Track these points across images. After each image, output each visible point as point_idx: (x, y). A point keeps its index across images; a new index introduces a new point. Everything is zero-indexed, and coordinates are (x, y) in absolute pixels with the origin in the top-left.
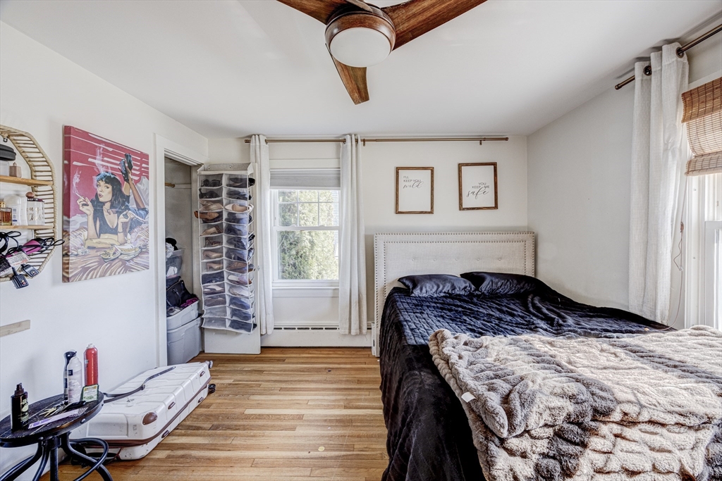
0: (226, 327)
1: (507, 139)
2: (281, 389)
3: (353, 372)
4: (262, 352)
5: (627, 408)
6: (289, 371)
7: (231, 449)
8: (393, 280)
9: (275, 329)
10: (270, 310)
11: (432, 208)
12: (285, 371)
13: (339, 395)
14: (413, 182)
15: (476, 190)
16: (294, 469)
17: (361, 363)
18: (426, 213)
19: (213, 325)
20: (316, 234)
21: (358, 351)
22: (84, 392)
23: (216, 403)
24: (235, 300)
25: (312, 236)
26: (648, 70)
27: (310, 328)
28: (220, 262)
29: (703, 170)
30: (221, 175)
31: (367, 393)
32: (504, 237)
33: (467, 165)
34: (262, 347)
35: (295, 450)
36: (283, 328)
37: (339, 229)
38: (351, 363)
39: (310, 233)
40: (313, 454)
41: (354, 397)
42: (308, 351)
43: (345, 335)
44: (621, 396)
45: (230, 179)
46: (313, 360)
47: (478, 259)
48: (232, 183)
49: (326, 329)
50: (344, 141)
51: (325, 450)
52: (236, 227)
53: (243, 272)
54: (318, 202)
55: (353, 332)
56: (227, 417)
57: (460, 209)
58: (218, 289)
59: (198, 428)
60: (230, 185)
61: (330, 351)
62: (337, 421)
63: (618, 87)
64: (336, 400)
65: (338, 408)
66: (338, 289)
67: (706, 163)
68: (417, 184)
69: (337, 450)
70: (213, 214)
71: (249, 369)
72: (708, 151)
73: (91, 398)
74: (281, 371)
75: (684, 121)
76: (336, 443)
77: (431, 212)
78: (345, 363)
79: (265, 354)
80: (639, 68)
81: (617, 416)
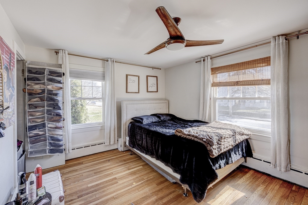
0: (46, 153)
1: (161, 69)
2: (95, 173)
3: (119, 159)
4: (66, 163)
5: (224, 136)
6: (90, 166)
7: (99, 199)
8: (129, 119)
9: (72, 149)
10: (70, 141)
11: (139, 91)
12: (88, 167)
13: (122, 167)
14: (132, 81)
15: (152, 85)
16: (131, 192)
17: (119, 155)
18: (137, 93)
19: (34, 155)
20: (83, 101)
21: (113, 151)
22: (38, 192)
23: (68, 189)
24: (53, 138)
25: (81, 102)
26: (204, 60)
27: (90, 145)
28: (44, 118)
29: (215, 86)
30: (45, 69)
31: (132, 163)
32: (161, 101)
33: (149, 76)
34: (66, 161)
35: (125, 188)
36: (76, 148)
37: (103, 99)
38: (115, 156)
39: (81, 100)
40: (133, 186)
41: (128, 166)
42: (90, 156)
43: (108, 145)
44: (223, 134)
45: (50, 72)
46: (97, 159)
47: (160, 109)
48: (49, 74)
49: (98, 144)
50: (107, 61)
51: (136, 183)
52: (55, 98)
53: (59, 122)
54: (92, 87)
55: (112, 143)
56: (82, 191)
57: (147, 92)
58: (41, 133)
59: (72, 200)
60: (49, 75)
61: (101, 154)
62: (130, 174)
63: (196, 62)
64: (122, 169)
65: (126, 171)
66: (105, 126)
67: (215, 85)
68: (134, 81)
69: (140, 182)
70: (38, 90)
71: (68, 171)
72: (215, 82)
73: (43, 194)
74: (86, 167)
75: (211, 74)
76: (137, 180)
77: (139, 93)
78: (113, 156)
79: (68, 163)
80: (202, 59)
81: (223, 138)
